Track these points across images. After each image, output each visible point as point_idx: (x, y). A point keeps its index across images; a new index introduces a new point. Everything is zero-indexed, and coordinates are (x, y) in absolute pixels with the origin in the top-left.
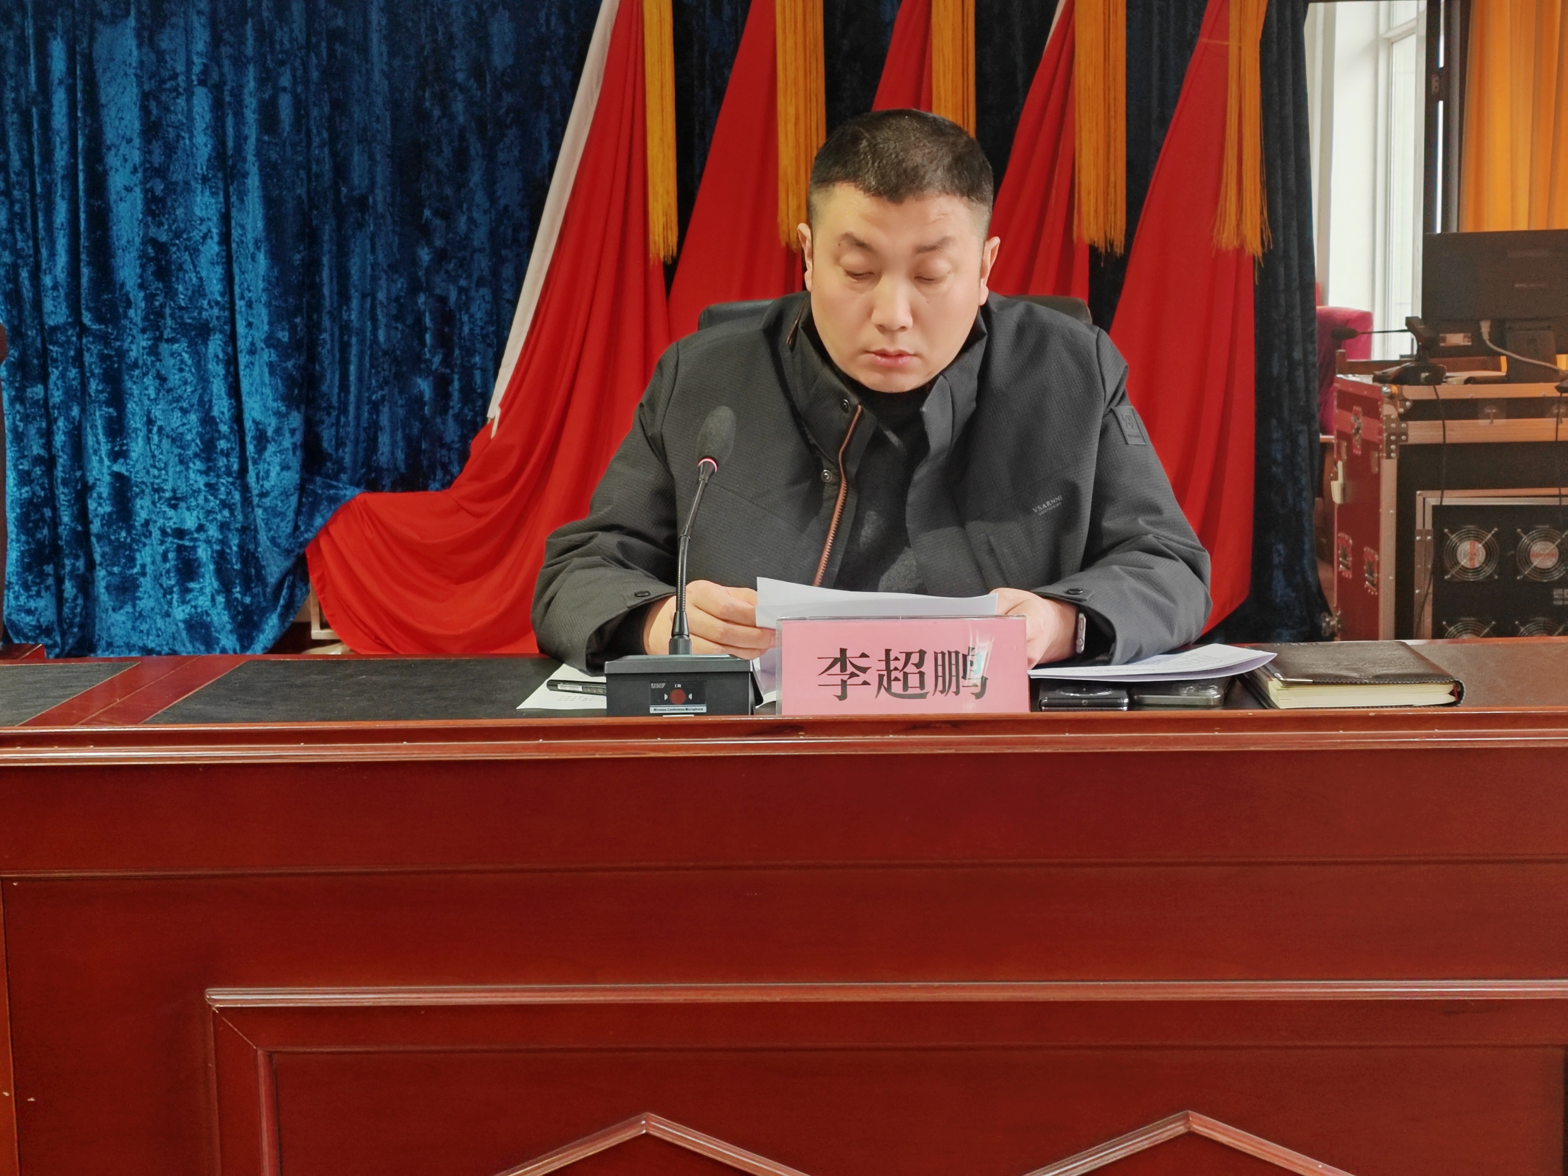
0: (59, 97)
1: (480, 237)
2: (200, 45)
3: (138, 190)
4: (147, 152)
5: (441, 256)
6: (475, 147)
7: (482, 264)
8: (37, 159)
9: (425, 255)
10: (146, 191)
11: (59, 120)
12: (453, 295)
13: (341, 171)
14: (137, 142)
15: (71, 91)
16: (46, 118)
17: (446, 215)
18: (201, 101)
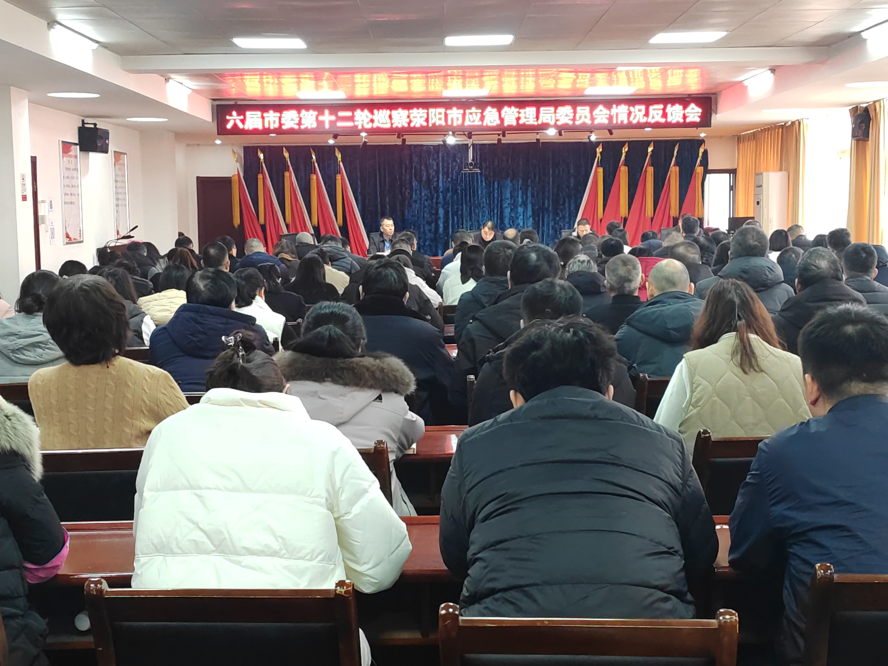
0: (496, 191)
1: (567, 215)
2: (520, 183)
3: (509, 208)
4: (511, 201)
5: (560, 219)
6: (567, 200)
7: (567, 220)
8: (492, 202)
9: (558, 218)
10: (511, 208)
11: (496, 195)
12: (562, 225)
13: (544, 204)
14: (509, 199)
15: (498, 191)
16: (494, 196)
17: (562, 211)
18: (520, 192)
